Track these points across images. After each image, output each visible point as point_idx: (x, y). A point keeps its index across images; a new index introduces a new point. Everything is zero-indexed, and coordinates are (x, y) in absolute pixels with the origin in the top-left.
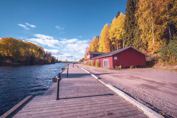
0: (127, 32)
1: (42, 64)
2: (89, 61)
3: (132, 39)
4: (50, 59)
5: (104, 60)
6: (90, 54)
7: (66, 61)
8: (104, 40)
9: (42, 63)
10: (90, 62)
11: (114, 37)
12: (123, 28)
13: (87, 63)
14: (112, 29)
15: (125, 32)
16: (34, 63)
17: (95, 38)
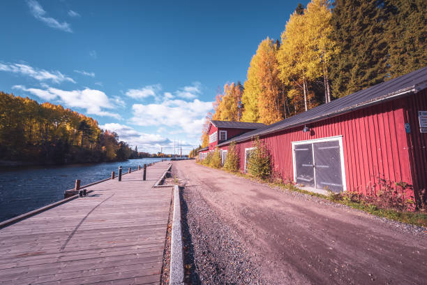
0: (347, 47)
1: (89, 162)
2: (215, 151)
3: (371, 70)
4: (113, 150)
5: (294, 144)
6: (219, 129)
7: (159, 153)
8: (261, 85)
9: (90, 160)
10: (220, 156)
11: (294, 71)
12: (329, 37)
13: (209, 158)
14: (288, 46)
15: (337, 51)
16: (66, 160)
17: (231, 86)
